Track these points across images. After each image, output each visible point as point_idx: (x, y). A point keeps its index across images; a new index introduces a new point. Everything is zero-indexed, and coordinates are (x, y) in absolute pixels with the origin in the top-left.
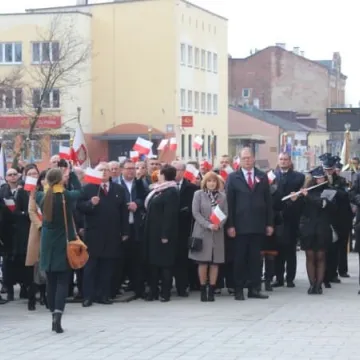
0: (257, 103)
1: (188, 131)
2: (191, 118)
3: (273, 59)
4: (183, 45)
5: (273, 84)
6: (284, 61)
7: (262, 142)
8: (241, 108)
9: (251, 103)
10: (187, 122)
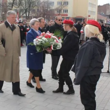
0: (104, 13)
1: (89, 18)
2: (90, 15)
3: (107, 6)
4: (89, 3)
5: (107, 10)
6: (109, 6)
7: (103, 20)
8: (100, 14)
9: (103, 13)
10: (89, 16)
